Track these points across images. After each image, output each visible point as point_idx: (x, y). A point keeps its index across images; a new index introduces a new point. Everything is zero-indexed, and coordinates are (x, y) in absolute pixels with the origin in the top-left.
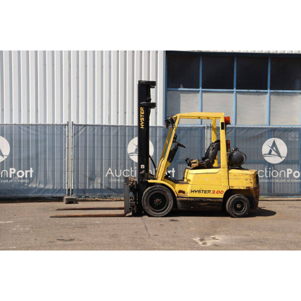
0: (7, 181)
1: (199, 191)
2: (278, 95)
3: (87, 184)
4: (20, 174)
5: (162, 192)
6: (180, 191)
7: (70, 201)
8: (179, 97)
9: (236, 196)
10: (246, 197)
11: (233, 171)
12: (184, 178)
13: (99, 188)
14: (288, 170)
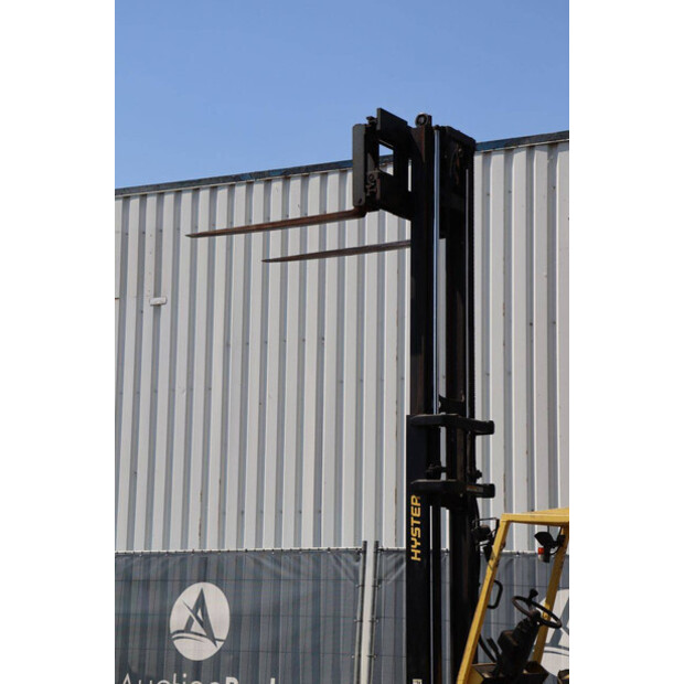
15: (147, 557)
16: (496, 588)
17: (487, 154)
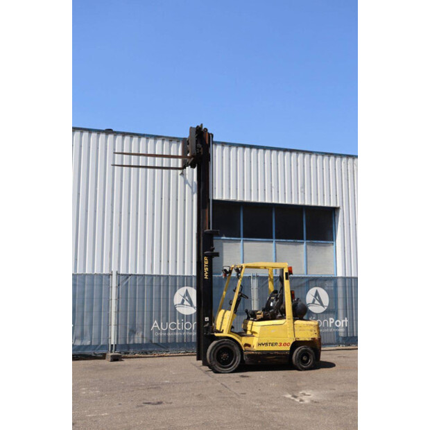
1: (266, 344)
2: (313, 245)
3: (128, 339)
5: (229, 346)
6: (246, 345)
7: (115, 359)
8: (222, 247)
9: (302, 348)
10: (312, 349)
11: (298, 322)
12: (246, 330)
13: (140, 342)
14: (330, 319)
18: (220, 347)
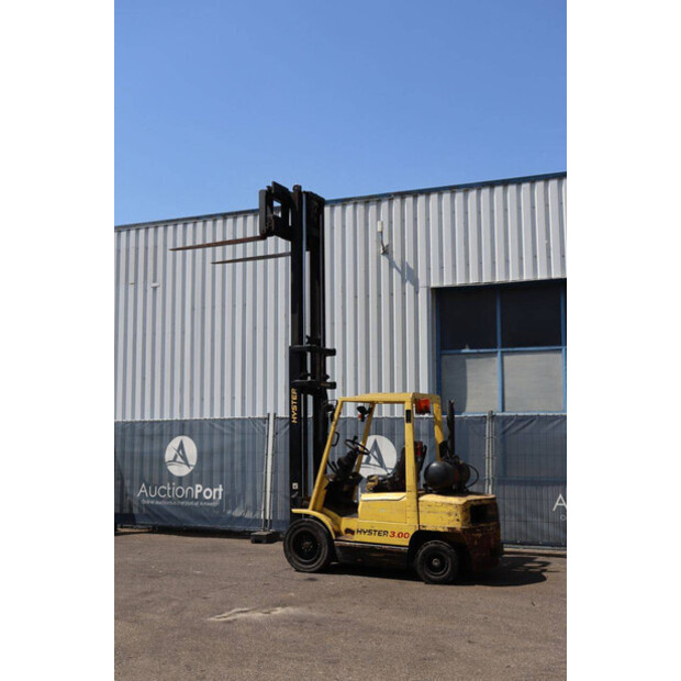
0: (192, 503)
1: (370, 531)
4: (208, 494)
8: (464, 366)
9: (431, 544)
11: (430, 498)
15: (152, 423)
16: (336, 436)
17: (332, 207)
18: (298, 531)
